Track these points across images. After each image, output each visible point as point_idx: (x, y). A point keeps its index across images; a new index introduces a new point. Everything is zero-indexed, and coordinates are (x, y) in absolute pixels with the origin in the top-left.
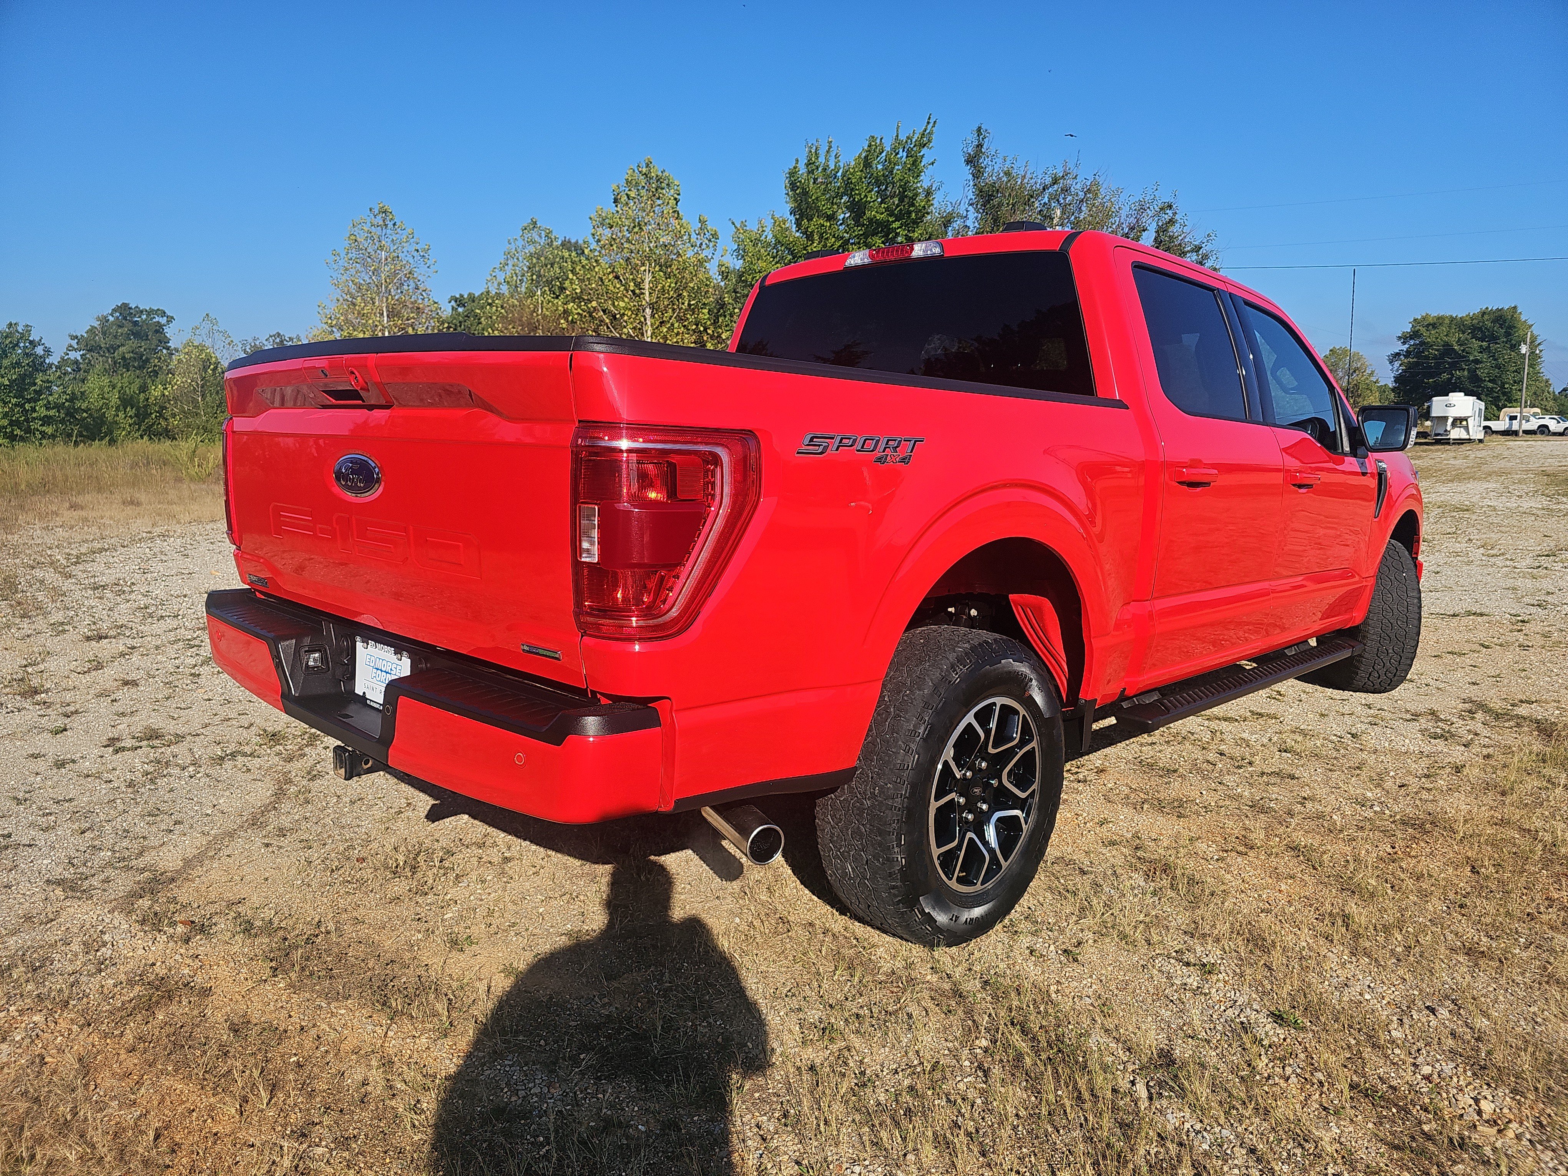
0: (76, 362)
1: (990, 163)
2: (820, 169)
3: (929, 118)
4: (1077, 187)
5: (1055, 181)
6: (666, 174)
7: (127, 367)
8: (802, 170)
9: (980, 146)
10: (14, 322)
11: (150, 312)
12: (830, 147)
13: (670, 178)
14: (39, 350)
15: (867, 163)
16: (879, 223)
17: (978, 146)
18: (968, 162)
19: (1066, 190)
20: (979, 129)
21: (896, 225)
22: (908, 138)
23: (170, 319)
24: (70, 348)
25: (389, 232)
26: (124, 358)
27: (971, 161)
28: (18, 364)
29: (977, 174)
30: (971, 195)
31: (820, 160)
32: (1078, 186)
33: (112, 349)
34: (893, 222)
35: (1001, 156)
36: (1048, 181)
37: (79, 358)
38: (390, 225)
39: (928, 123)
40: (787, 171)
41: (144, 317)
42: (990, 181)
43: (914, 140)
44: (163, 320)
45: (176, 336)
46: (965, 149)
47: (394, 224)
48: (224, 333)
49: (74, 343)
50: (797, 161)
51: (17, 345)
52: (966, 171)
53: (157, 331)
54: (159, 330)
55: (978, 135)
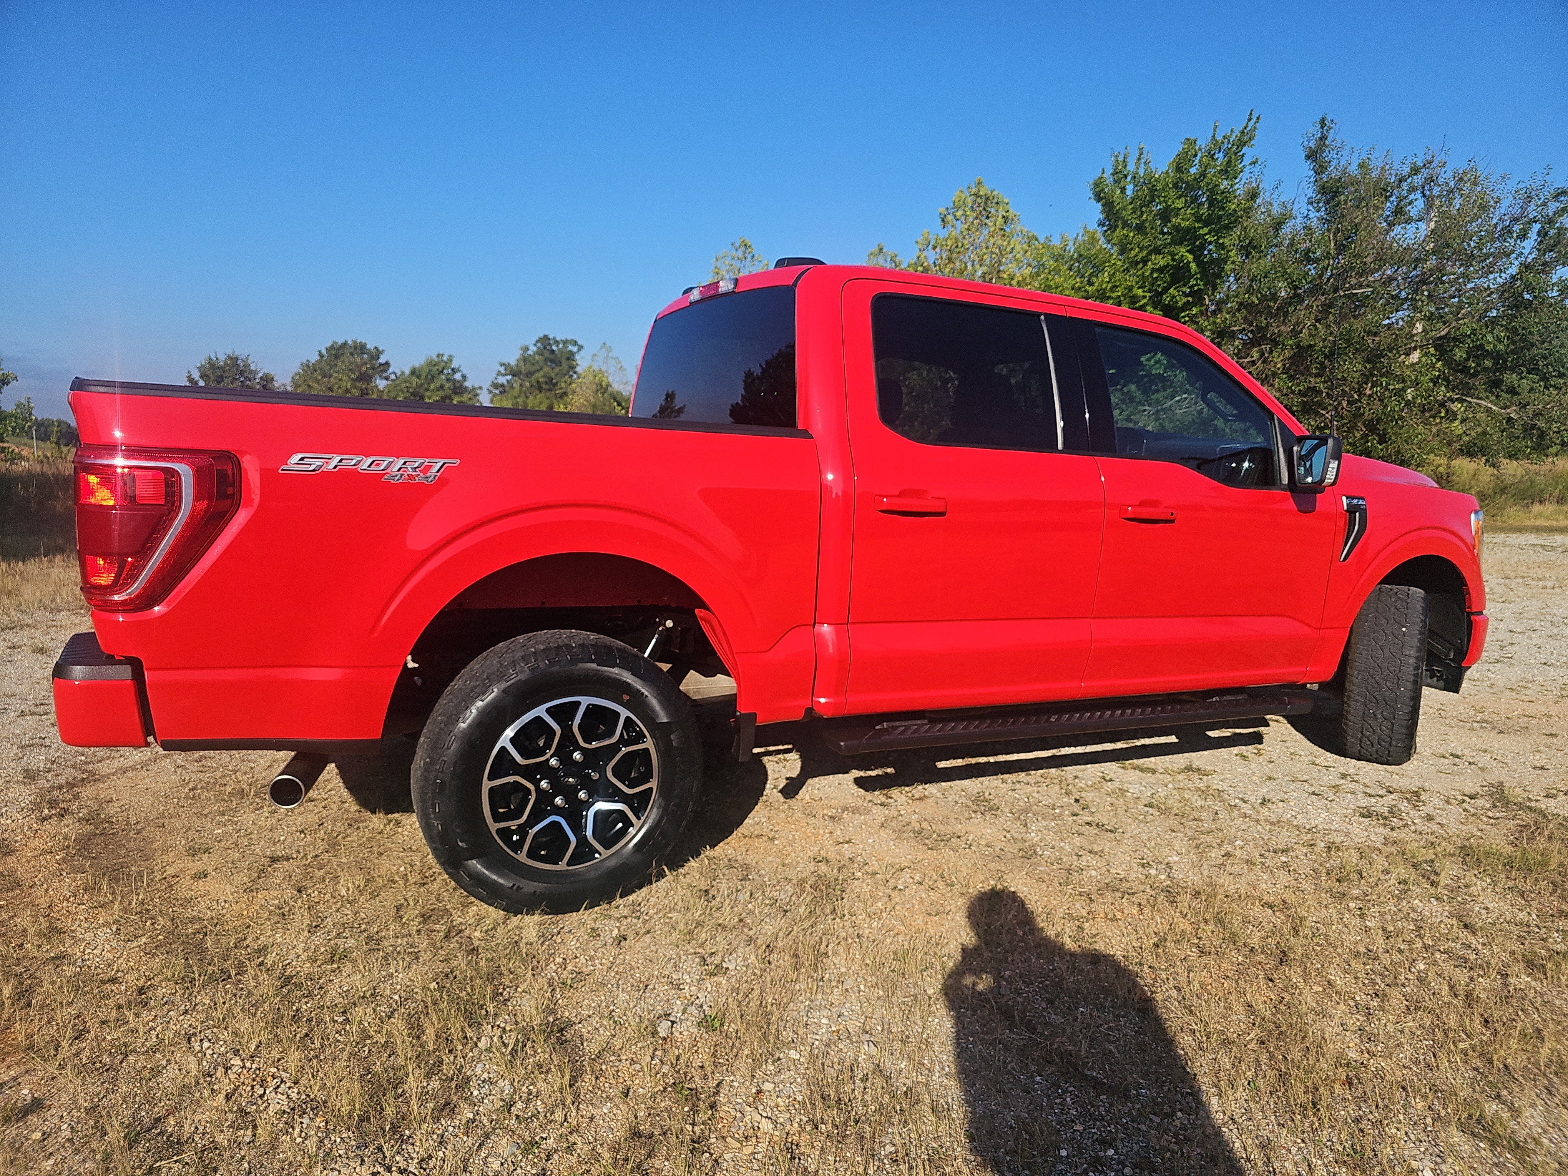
0: (503, 386)
1: (1336, 156)
2: (1129, 178)
3: (1251, 114)
4: (1446, 176)
5: (1415, 171)
6: (995, 193)
7: (540, 389)
8: (1109, 178)
9: (1323, 138)
10: (441, 352)
11: (565, 342)
12: (1142, 154)
13: (1000, 196)
14: (458, 376)
15: (1179, 168)
16: (1188, 230)
17: (1321, 139)
18: (1308, 157)
19: (1431, 180)
20: (1323, 120)
21: (1205, 231)
22: (1224, 138)
23: (581, 348)
24: (499, 374)
25: (747, 263)
26: (538, 382)
27: (1312, 155)
28: (442, 387)
29: (1320, 169)
30: (1310, 193)
31: (1128, 168)
32: (1449, 175)
33: (530, 374)
34: (1200, 228)
35: (1348, 148)
36: (1406, 170)
37: (505, 383)
38: (749, 259)
39: (1250, 120)
40: (1092, 181)
41: (561, 346)
42: (1335, 174)
43: (1231, 140)
44: (574, 349)
45: (583, 362)
46: (1306, 143)
47: (753, 257)
48: (616, 359)
49: (502, 369)
50: (1103, 170)
51: (442, 372)
52: (1306, 169)
53: (568, 359)
54: (571, 356)
55: (1322, 127)
